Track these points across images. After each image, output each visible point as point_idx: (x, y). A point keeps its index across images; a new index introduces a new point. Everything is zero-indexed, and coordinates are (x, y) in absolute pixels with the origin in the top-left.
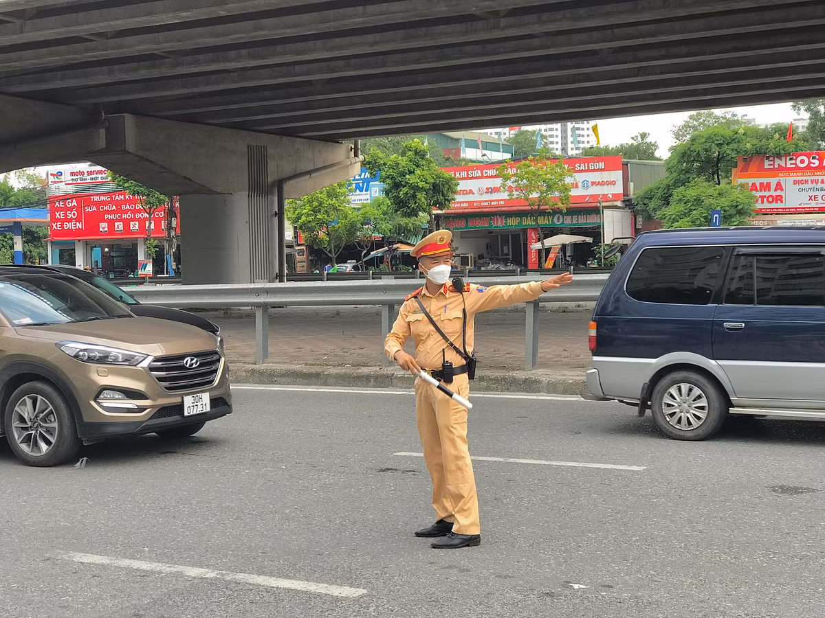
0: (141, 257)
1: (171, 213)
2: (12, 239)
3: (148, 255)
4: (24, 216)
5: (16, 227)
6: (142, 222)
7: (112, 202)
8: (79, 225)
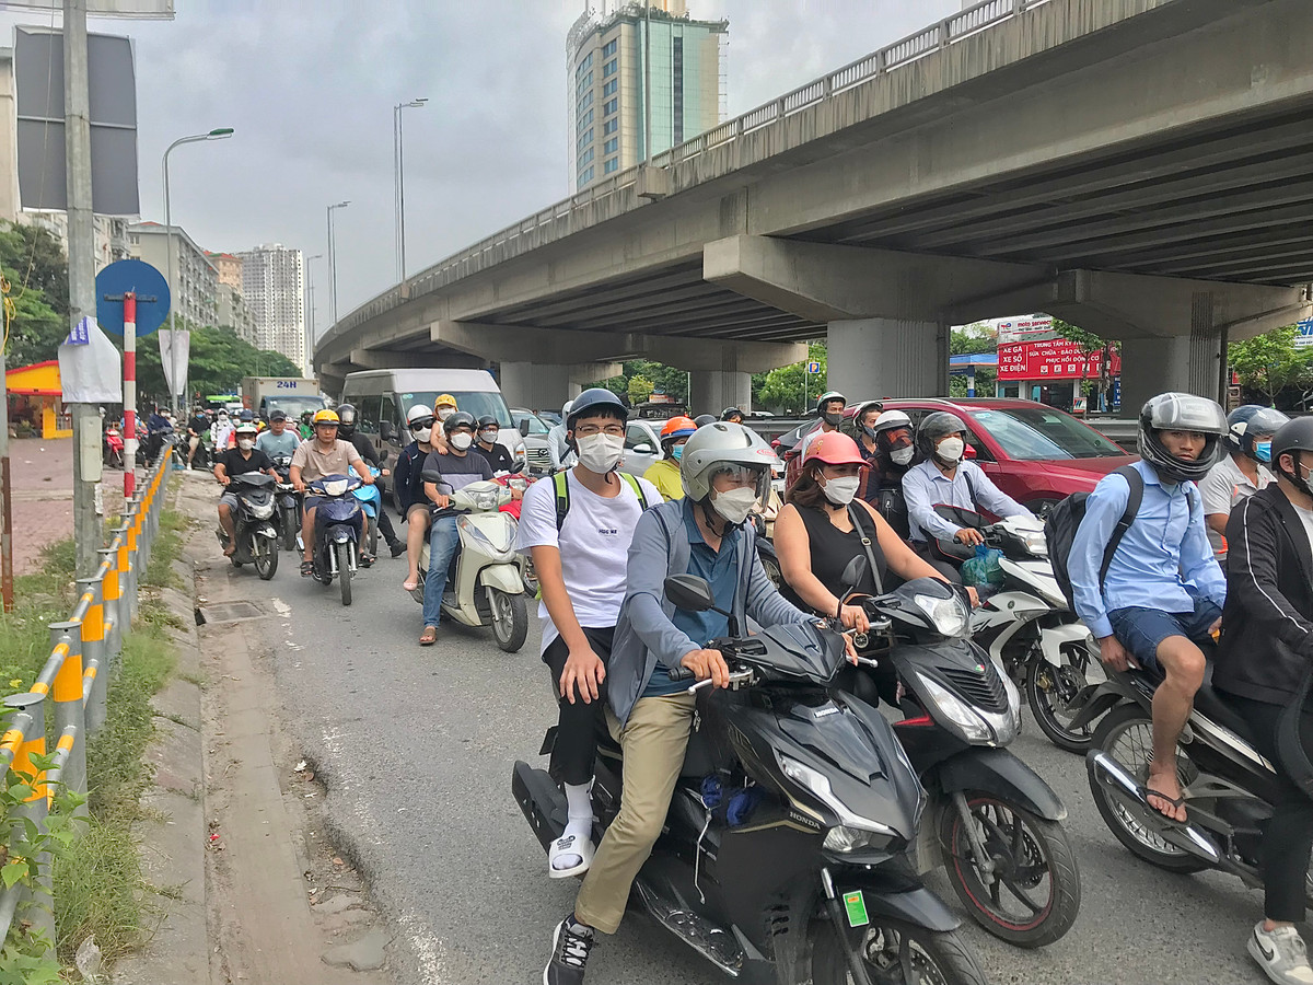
0: (1076, 395)
1: (1106, 356)
2: (965, 379)
3: (1081, 395)
4: (976, 360)
5: (970, 370)
6: (1079, 365)
7: (1052, 348)
8: (1023, 368)
